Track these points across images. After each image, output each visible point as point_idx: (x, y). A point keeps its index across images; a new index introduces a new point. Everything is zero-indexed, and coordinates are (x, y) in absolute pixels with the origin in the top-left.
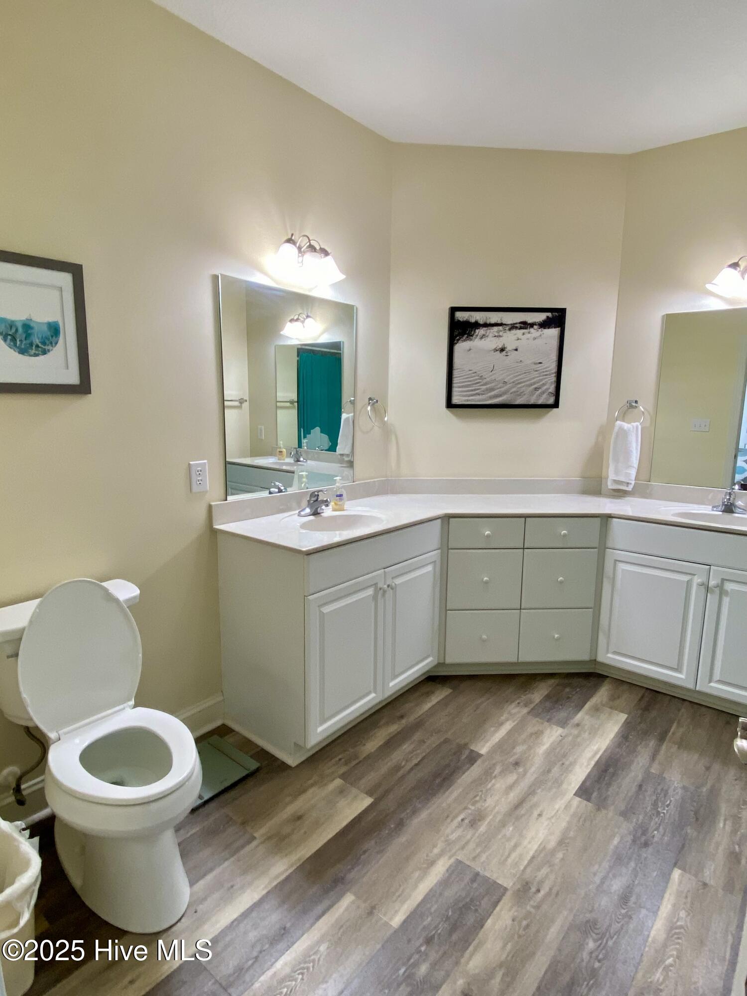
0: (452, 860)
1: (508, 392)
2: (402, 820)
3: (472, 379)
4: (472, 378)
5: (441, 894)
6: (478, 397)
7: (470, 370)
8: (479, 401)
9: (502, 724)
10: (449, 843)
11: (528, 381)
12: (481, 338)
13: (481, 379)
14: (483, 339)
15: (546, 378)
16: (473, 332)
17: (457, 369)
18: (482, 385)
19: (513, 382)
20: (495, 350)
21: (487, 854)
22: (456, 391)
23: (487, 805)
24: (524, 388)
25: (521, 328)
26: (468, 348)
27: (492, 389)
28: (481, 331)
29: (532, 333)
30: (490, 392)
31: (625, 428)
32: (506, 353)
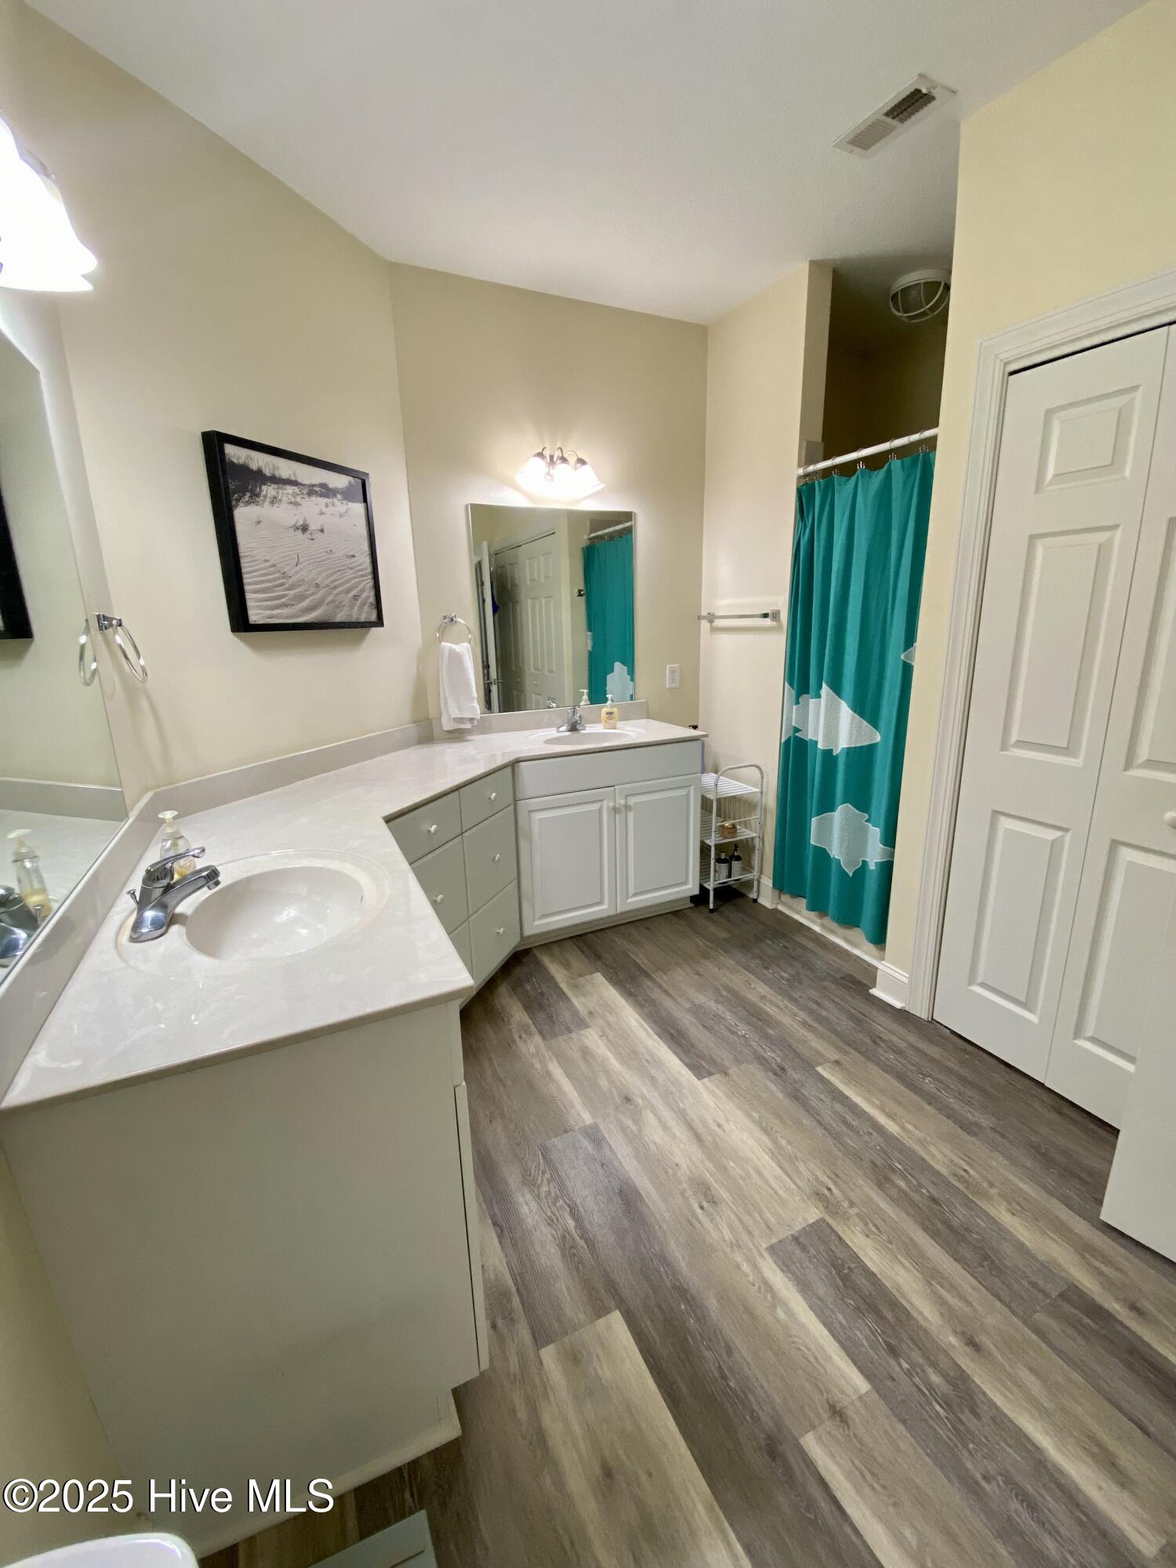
0: (766, 1255)
1: (324, 602)
2: (674, 1287)
3: (271, 577)
4: (270, 575)
5: (819, 1299)
6: (285, 611)
7: (266, 561)
8: (287, 617)
9: (549, 1074)
10: (737, 1245)
11: (344, 583)
12: (272, 503)
13: (285, 578)
14: (276, 505)
15: (363, 581)
16: (258, 489)
17: (246, 556)
18: (289, 589)
19: (327, 586)
20: (296, 528)
21: (765, 1210)
22: (251, 599)
23: (684, 1166)
24: (342, 595)
25: (321, 495)
26: (255, 519)
27: (302, 597)
28: (269, 490)
29: (336, 506)
30: (300, 602)
31: (457, 650)
32: (311, 534)
